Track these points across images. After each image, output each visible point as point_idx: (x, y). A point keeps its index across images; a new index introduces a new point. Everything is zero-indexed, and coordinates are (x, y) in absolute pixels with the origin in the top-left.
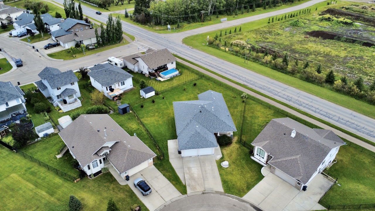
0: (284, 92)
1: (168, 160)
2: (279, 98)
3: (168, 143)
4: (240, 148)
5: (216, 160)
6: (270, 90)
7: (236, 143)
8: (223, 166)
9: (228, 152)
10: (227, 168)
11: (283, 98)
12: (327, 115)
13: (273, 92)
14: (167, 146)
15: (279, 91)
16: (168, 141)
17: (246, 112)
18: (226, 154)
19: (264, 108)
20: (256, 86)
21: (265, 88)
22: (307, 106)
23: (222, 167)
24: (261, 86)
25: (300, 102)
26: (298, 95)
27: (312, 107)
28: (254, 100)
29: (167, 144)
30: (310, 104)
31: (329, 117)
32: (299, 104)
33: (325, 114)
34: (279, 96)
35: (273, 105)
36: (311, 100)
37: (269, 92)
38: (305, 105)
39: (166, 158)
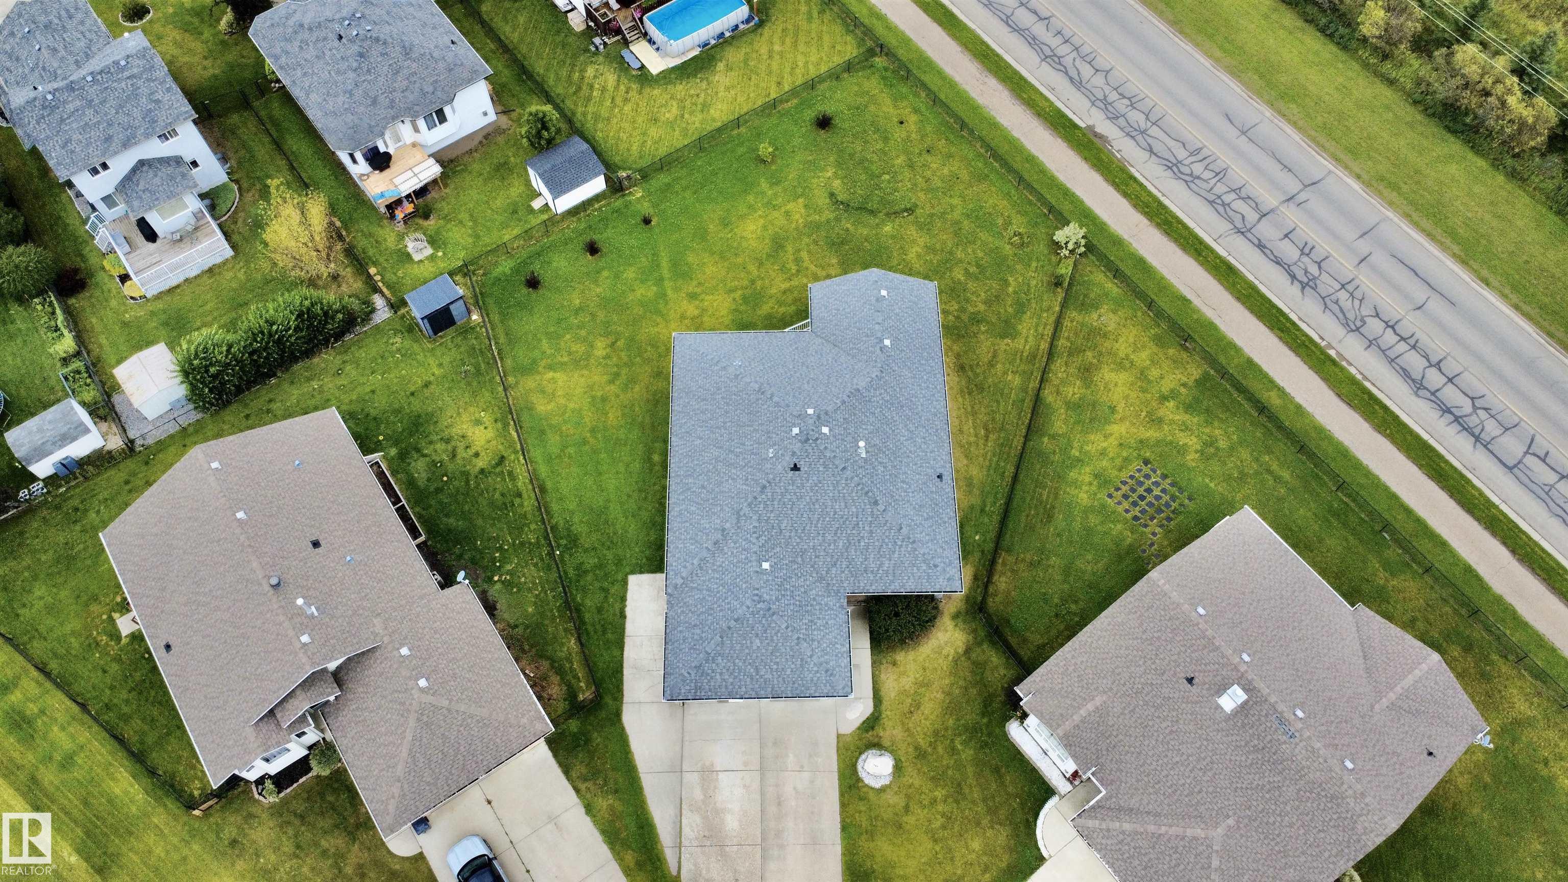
0: (1291, 215)
1: (618, 714)
2: (1255, 256)
3: (629, 596)
4: (968, 651)
5: (841, 732)
6: (1220, 189)
7: (955, 617)
8: (868, 781)
9: (907, 682)
10: (883, 790)
11: (1278, 262)
12: (1473, 421)
13: (1239, 205)
14: (623, 616)
15: (1270, 200)
16: (633, 579)
17: (1059, 369)
18: (893, 695)
19: (1159, 341)
20: (1151, 151)
21: (1198, 169)
22: (1389, 338)
23: (859, 780)
24: (1181, 154)
25: (1357, 303)
26: (1364, 246)
27: (1414, 347)
28: (1117, 273)
29: (623, 599)
30: (1411, 324)
31: (1477, 431)
32: (1351, 316)
33: (1466, 406)
34: (1261, 246)
35: (1210, 314)
36: (1420, 293)
37: (1211, 202)
38: (1374, 327)
39: (608, 700)
